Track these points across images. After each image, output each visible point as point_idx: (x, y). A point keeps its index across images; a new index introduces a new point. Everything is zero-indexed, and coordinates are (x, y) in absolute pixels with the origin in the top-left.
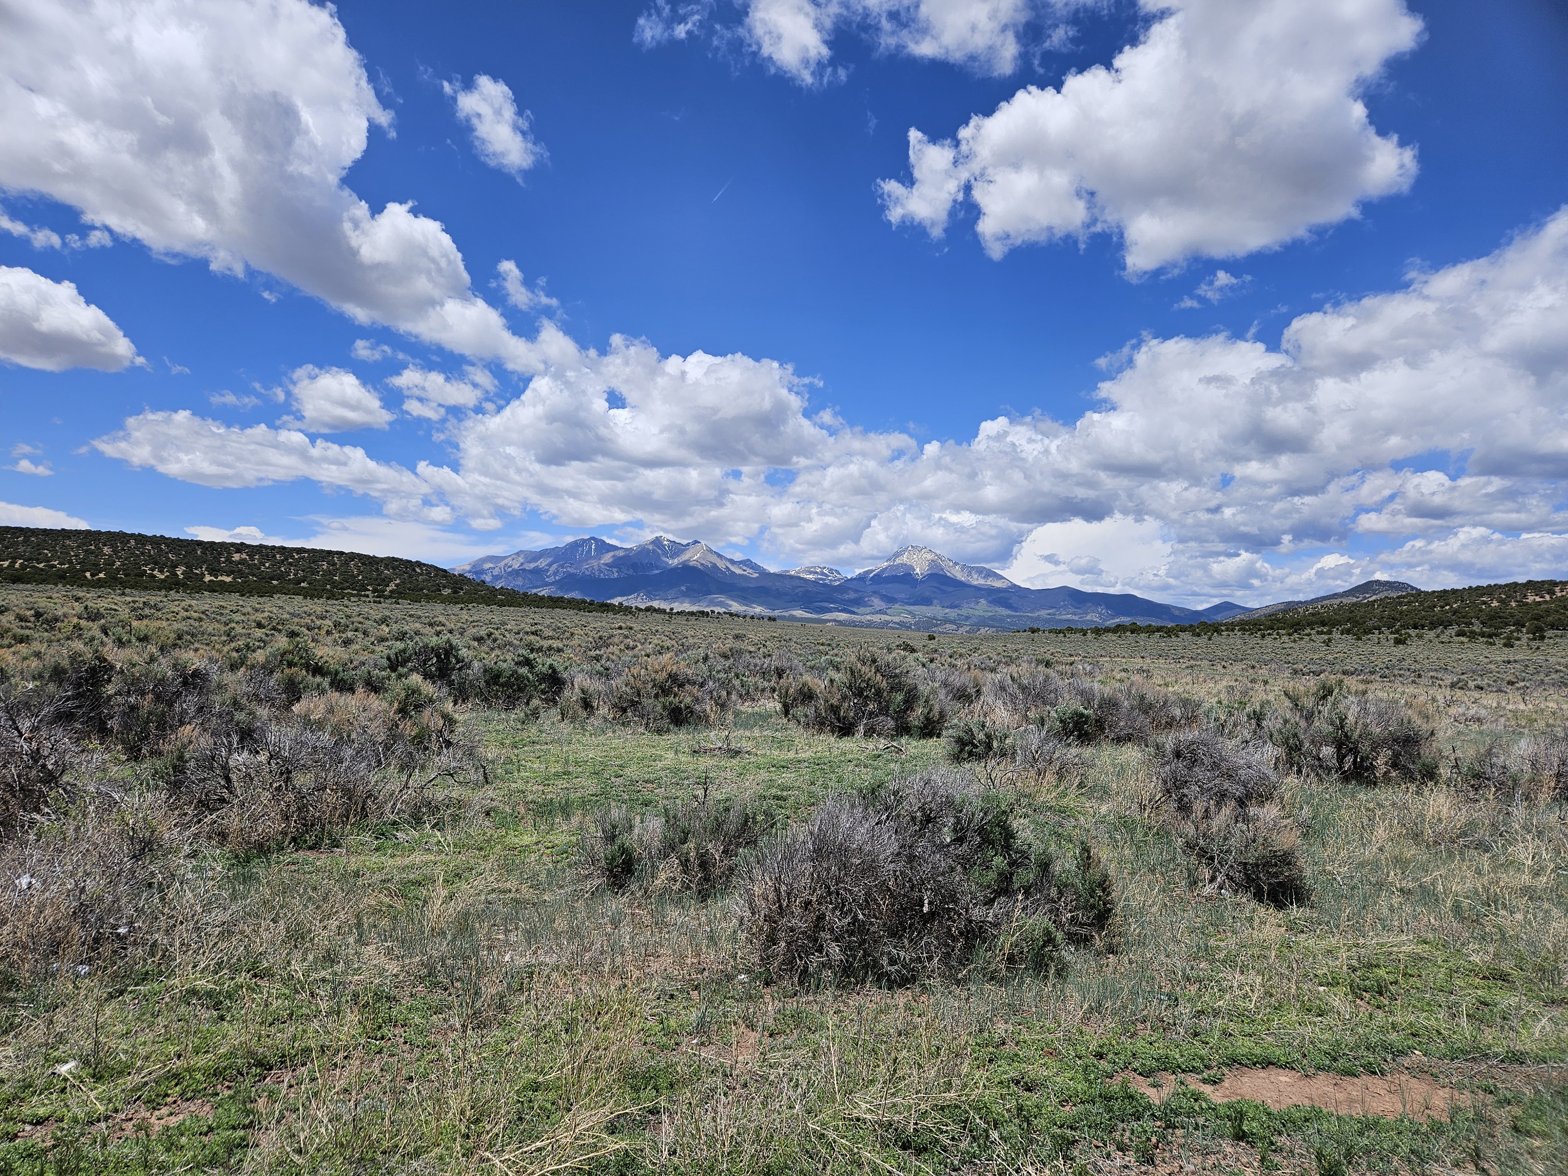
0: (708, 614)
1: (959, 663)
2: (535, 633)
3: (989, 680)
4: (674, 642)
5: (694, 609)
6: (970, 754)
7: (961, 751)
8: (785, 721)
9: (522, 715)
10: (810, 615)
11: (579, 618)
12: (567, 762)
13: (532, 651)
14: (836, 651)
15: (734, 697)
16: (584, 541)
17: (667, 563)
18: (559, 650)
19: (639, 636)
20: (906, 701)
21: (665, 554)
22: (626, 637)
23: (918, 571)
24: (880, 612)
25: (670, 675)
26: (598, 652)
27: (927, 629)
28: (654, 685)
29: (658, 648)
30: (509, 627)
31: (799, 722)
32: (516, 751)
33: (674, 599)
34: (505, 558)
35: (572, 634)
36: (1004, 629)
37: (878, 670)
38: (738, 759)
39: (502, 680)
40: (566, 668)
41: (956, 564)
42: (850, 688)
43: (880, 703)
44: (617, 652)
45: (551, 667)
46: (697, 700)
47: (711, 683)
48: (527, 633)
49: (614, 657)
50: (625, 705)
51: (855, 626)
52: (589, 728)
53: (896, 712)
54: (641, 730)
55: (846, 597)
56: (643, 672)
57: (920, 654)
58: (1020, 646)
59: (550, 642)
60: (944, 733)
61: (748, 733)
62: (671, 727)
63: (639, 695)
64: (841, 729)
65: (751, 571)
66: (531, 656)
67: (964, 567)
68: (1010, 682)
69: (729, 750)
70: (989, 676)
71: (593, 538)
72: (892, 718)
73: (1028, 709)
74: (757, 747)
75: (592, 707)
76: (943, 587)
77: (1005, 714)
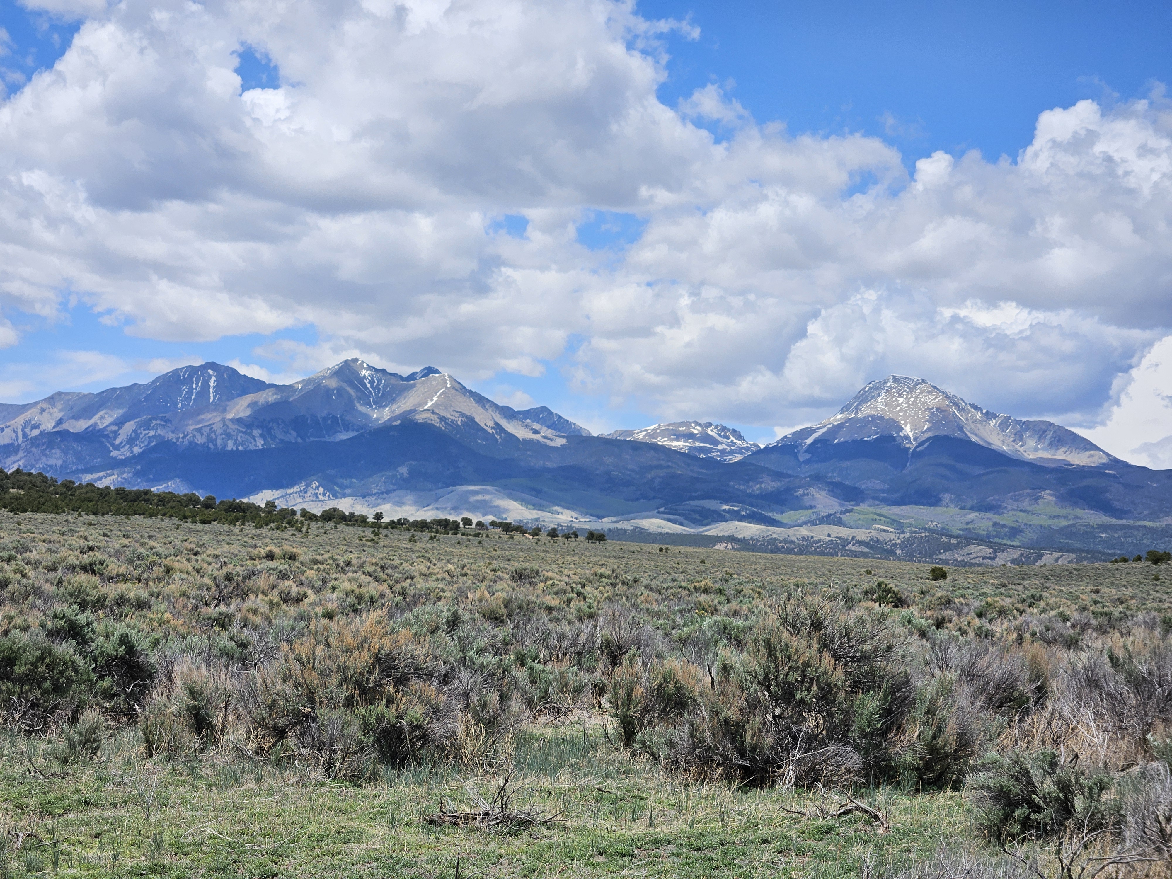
0: (456, 525)
1: (999, 627)
2: (89, 569)
3: (1064, 664)
4: (384, 588)
5: (428, 515)
6: (1026, 824)
7: (1007, 818)
8: (625, 755)
9: (62, 745)
10: (678, 529)
11: (181, 534)
12: (158, 844)
13: (83, 606)
14: (734, 605)
15: (515, 704)
16: (192, 371)
17: (367, 417)
18: (142, 605)
19: (311, 573)
20: (887, 712)
21: (364, 397)
22: (283, 576)
23: (908, 430)
24: (829, 519)
25: (377, 659)
26: (223, 608)
27: (928, 555)
28: (345, 680)
29: (352, 599)
30: (33, 555)
31: (656, 758)
32: (50, 823)
33: (384, 495)
34: (24, 408)
35: (168, 570)
36: (1094, 555)
37: (824, 646)
38: (525, 836)
39: (19, 669)
40: (156, 643)
41: (989, 416)
42: (766, 684)
43: (830, 715)
44: (264, 608)
45: (124, 640)
46: (436, 711)
47: (465, 676)
48: (72, 568)
49: (257, 620)
50: (281, 722)
51: (777, 550)
52: (206, 771)
53: (864, 735)
54: (317, 774)
55: (756, 488)
56: (320, 651)
57: (914, 610)
58: (1129, 592)
59: (122, 587)
60: (969, 779)
61: (546, 783)
62: (382, 769)
63: (311, 700)
64: (746, 772)
65: (549, 433)
66: (82, 618)
67: (1004, 424)
68: (1108, 668)
69: (507, 819)
70: (1065, 655)
71: (212, 365)
72: (857, 748)
73: (1148, 727)
74: (566, 811)
75: (211, 727)
76: (961, 466)
77: (1099, 738)
